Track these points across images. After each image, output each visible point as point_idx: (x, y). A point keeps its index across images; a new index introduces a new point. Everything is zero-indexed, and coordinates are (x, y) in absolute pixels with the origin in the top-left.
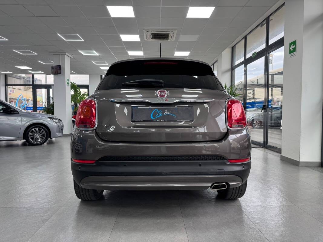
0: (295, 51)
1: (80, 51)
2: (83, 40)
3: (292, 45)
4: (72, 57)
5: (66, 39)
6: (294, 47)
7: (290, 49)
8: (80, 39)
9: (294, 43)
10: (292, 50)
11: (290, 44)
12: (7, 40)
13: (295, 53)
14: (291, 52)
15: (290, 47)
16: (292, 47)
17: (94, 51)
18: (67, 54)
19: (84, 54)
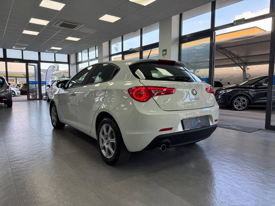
0: (166, 55)
3: (164, 51)
6: (165, 52)
7: (163, 54)
9: (166, 50)
10: (164, 54)
11: (163, 51)
13: (166, 56)
14: (163, 55)
15: (163, 52)
16: (164, 53)
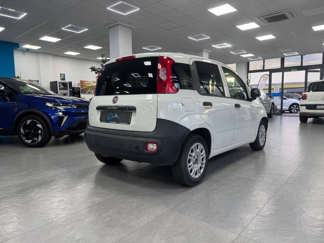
1: (213, 46)
2: (209, 37)
4: (211, 52)
5: (197, 39)
8: (206, 37)
12: (161, 48)
17: (225, 44)
18: (204, 50)
19: (218, 47)
